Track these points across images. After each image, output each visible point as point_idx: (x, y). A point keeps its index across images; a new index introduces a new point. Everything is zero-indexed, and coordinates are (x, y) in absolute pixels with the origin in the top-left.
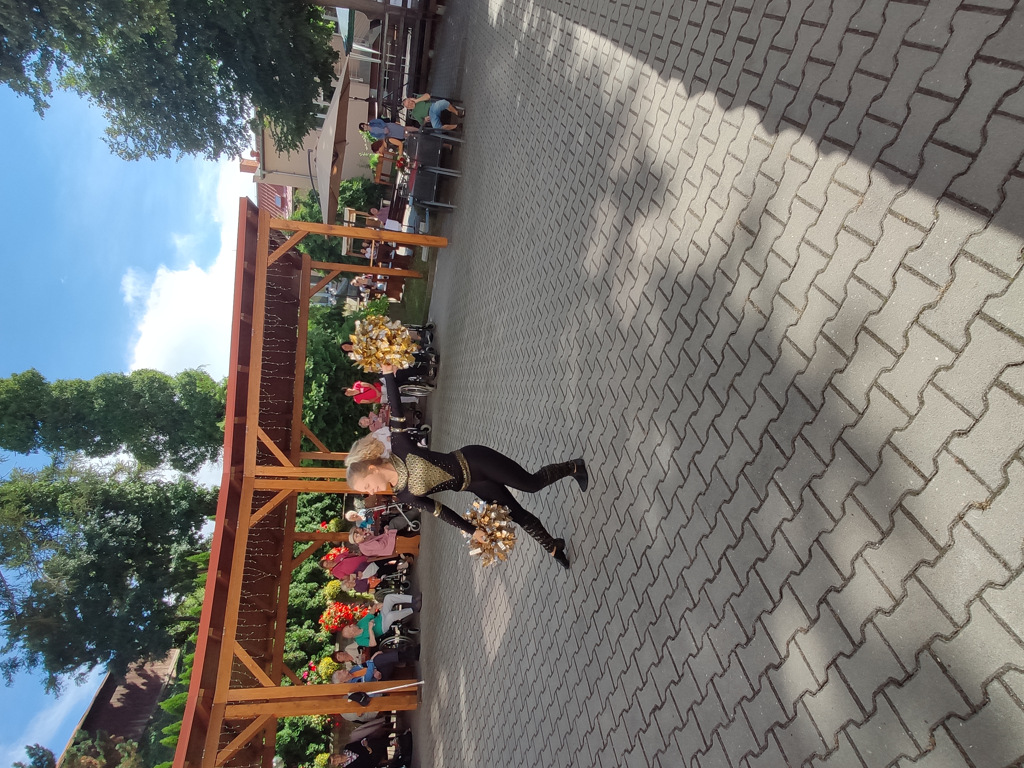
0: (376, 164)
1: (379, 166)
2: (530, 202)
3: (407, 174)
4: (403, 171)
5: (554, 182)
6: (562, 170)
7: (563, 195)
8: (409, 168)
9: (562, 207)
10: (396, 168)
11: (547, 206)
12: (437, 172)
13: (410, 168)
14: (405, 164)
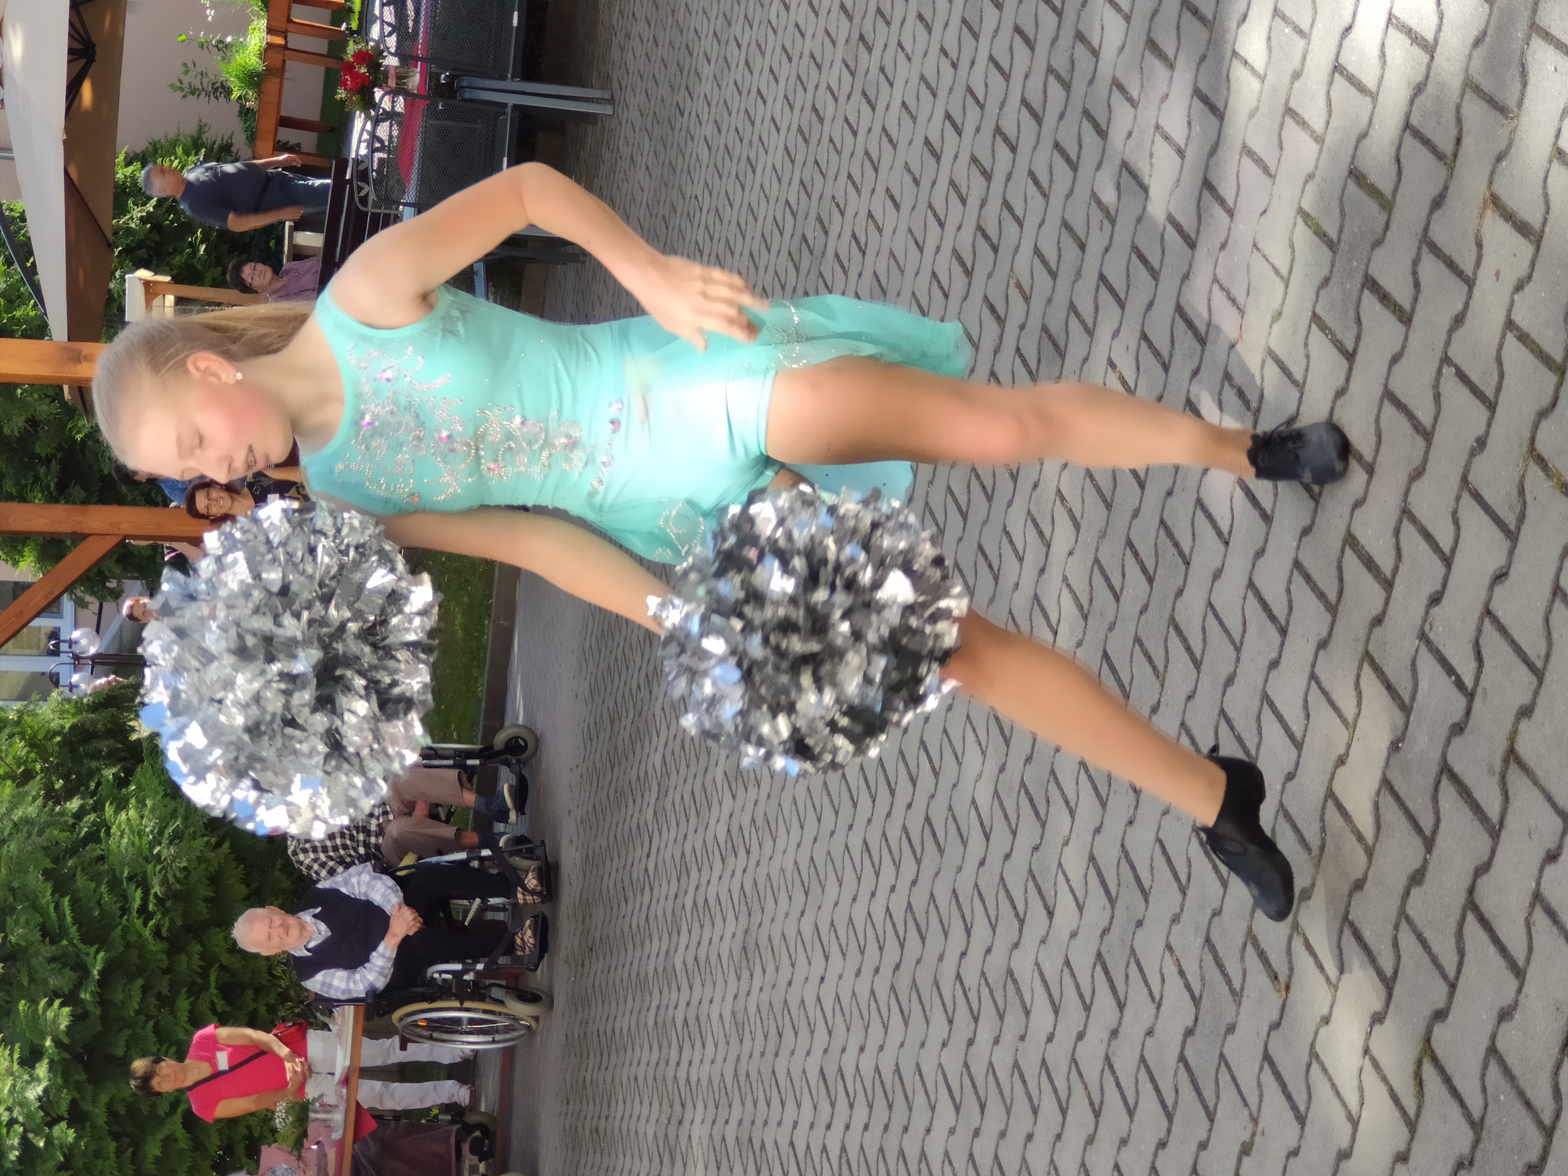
0: (253, 79)
1: (271, 85)
2: (866, 191)
3: (390, 116)
4: (368, 103)
5: (939, 114)
6: (964, 65)
7: (974, 160)
8: (394, 93)
9: (973, 202)
10: (341, 94)
11: (922, 204)
12: (511, 100)
13: (399, 90)
14: (378, 75)
